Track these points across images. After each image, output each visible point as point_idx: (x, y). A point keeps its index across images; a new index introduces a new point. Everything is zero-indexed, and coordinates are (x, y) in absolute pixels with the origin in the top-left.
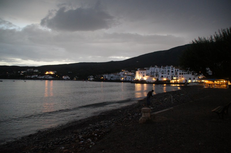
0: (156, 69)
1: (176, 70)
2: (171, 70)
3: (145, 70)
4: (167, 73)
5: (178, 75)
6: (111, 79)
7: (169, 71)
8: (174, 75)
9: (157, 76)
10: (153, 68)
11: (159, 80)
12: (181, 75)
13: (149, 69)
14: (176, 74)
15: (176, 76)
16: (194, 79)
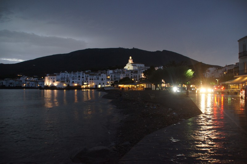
0: (66, 75)
1: (86, 76)
2: (81, 76)
3: (55, 75)
4: (78, 79)
5: (88, 81)
6: (9, 85)
10: (63, 74)
11: (70, 86)
13: (59, 75)
16: (103, 84)
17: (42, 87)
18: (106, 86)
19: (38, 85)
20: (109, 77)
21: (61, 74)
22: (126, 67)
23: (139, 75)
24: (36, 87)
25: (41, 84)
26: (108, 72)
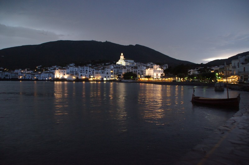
1: (92, 70)
3: (65, 69)
4: (85, 72)
7: (87, 71)
8: (92, 74)
9: (76, 75)
11: (79, 78)
12: (97, 74)
14: (93, 73)
15: (93, 75)
16: (108, 77)
17: (39, 79)
18: (111, 79)
19: (35, 78)
20: (111, 71)
21: (70, 68)
22: (118, 63)
23: (139, 71)
24: (33, 79)
25: (38, 77)
26: (110, 67)
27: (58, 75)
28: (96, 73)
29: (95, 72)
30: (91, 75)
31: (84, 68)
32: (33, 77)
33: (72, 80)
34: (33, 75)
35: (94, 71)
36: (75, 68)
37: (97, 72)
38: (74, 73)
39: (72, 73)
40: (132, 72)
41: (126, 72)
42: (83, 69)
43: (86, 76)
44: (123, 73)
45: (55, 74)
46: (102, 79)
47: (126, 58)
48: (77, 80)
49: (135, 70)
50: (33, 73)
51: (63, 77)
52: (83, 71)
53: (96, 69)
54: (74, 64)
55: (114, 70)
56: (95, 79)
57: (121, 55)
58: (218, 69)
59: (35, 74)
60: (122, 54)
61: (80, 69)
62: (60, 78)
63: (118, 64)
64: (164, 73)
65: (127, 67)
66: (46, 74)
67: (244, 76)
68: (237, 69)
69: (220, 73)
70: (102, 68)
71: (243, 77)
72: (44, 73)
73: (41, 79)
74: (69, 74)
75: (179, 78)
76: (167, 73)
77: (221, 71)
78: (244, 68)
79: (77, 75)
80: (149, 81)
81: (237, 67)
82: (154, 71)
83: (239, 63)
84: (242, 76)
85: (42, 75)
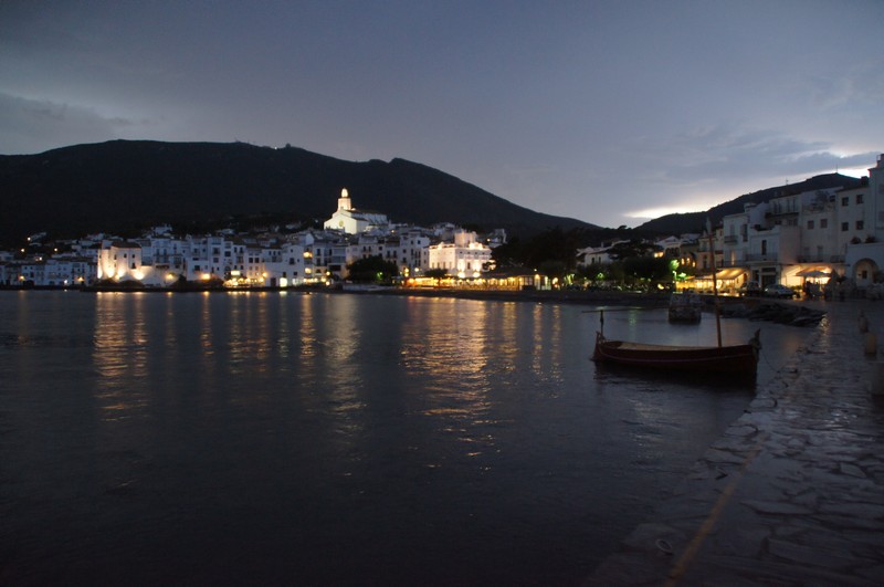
1: (236, 249)
3: (136, 245)
4: (212, 258)
5: (244, 264)
8: (234, 264)
9: (177, 267)
10: (160, 241)
12: (254, 265)
13: (149, 245)
14: (240, 260)
15: (239, 267)
16: (296, 274)
17: (36, 284)
18: (305, 280)
19: (22, 278)
20: (307, 255)
21: (153, 243)
22: (332, 224)
23: (405, 251)
24: (12, 282)
25: (32, 275)
26: (301, 238)
27: (110, 267)
28: (251, 261)
29: (246, 256)
30: (232, 267)
31: (205, 243)
32: (13, 276)
33: (163, 285)
34: (12, 270)
35: (242, 251)
36: (174, 242)
37: (254, 257)
38: (171, 259)
39: (161, 263)
40: (381, 255)
41: (359, 254)
42: (202, 246)
43: (213, 272)
44: (349, 260)
45: (96, 264)
46: (274, 280)
47: (360, 207)
48: (183, 286)
49: (392, 250)
50: (14, 262)
51: (127, 275)
52: (202, 254)
53: (249, 246)
54: (171, 229)
55: (315, 249)
56: (248, 280)
57: (340, 197)
58: (678, 246)
59: (20, 266)
60: (345, 193)
61: (194, 246)
62: (117, 278)
63: (329, 229)
64: (492, 261)
65: (361, 241)
66: (62, 266)
67: (764, 270)
68: (741, 245)
69: (685, 261)
70: (273, 241)
71: (760, 274)
72: (58, 259)
73: (46, 283)
74: (150, 265)
75: (546, 279)
76: (504, 260)
77: (688, 254)
78: (764, 242)
79: (181, 267)
80: (439, 287)
81: (741, 238)
82: (457, 252)
83: (746, 226)
84: (757, 271)
85: (46, 266)
